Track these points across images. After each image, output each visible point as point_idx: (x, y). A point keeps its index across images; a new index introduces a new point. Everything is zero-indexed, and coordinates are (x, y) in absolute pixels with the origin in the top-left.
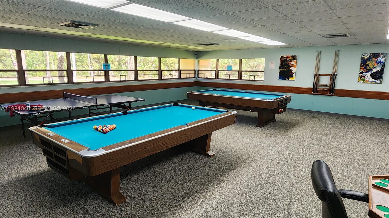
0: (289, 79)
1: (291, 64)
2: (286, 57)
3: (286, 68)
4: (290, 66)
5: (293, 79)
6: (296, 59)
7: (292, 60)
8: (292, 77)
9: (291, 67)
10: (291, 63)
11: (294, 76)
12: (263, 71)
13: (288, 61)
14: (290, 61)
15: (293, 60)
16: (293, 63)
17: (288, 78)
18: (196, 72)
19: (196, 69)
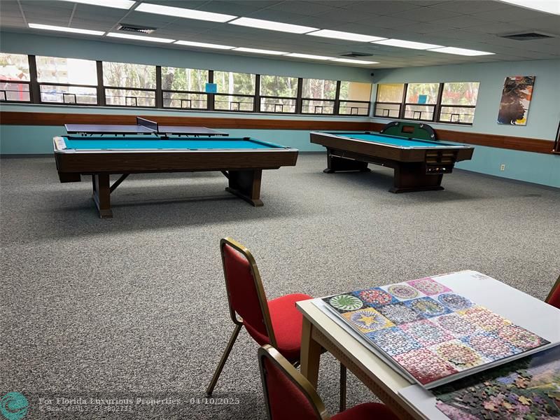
0: (516, 123)
1: (523, 93)
2: (514, 79)
3: (512, 101)
4: (519, 97)
5: (523, 122)
6: (533, 84)
7: (525, 85)
8: (521, 118)
9: (522, 98)
10: (522, 91)
11: (525, 117)
12: (474, 107)
13: (518, 87)
14: (522, 86)
15: (528, 85)
16: (527, 91)
17: (514, 121)
18: (372, 106)
19: (373, 100)
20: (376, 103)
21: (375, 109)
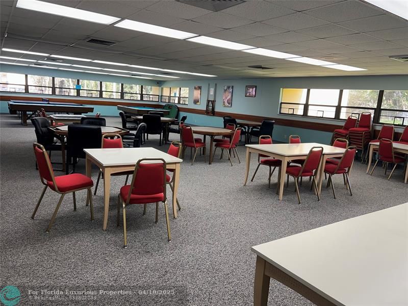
6: (201, 89)
18: (160, 97)
19: (160, 95)
20: (162, 96)
21: (161, 99)
